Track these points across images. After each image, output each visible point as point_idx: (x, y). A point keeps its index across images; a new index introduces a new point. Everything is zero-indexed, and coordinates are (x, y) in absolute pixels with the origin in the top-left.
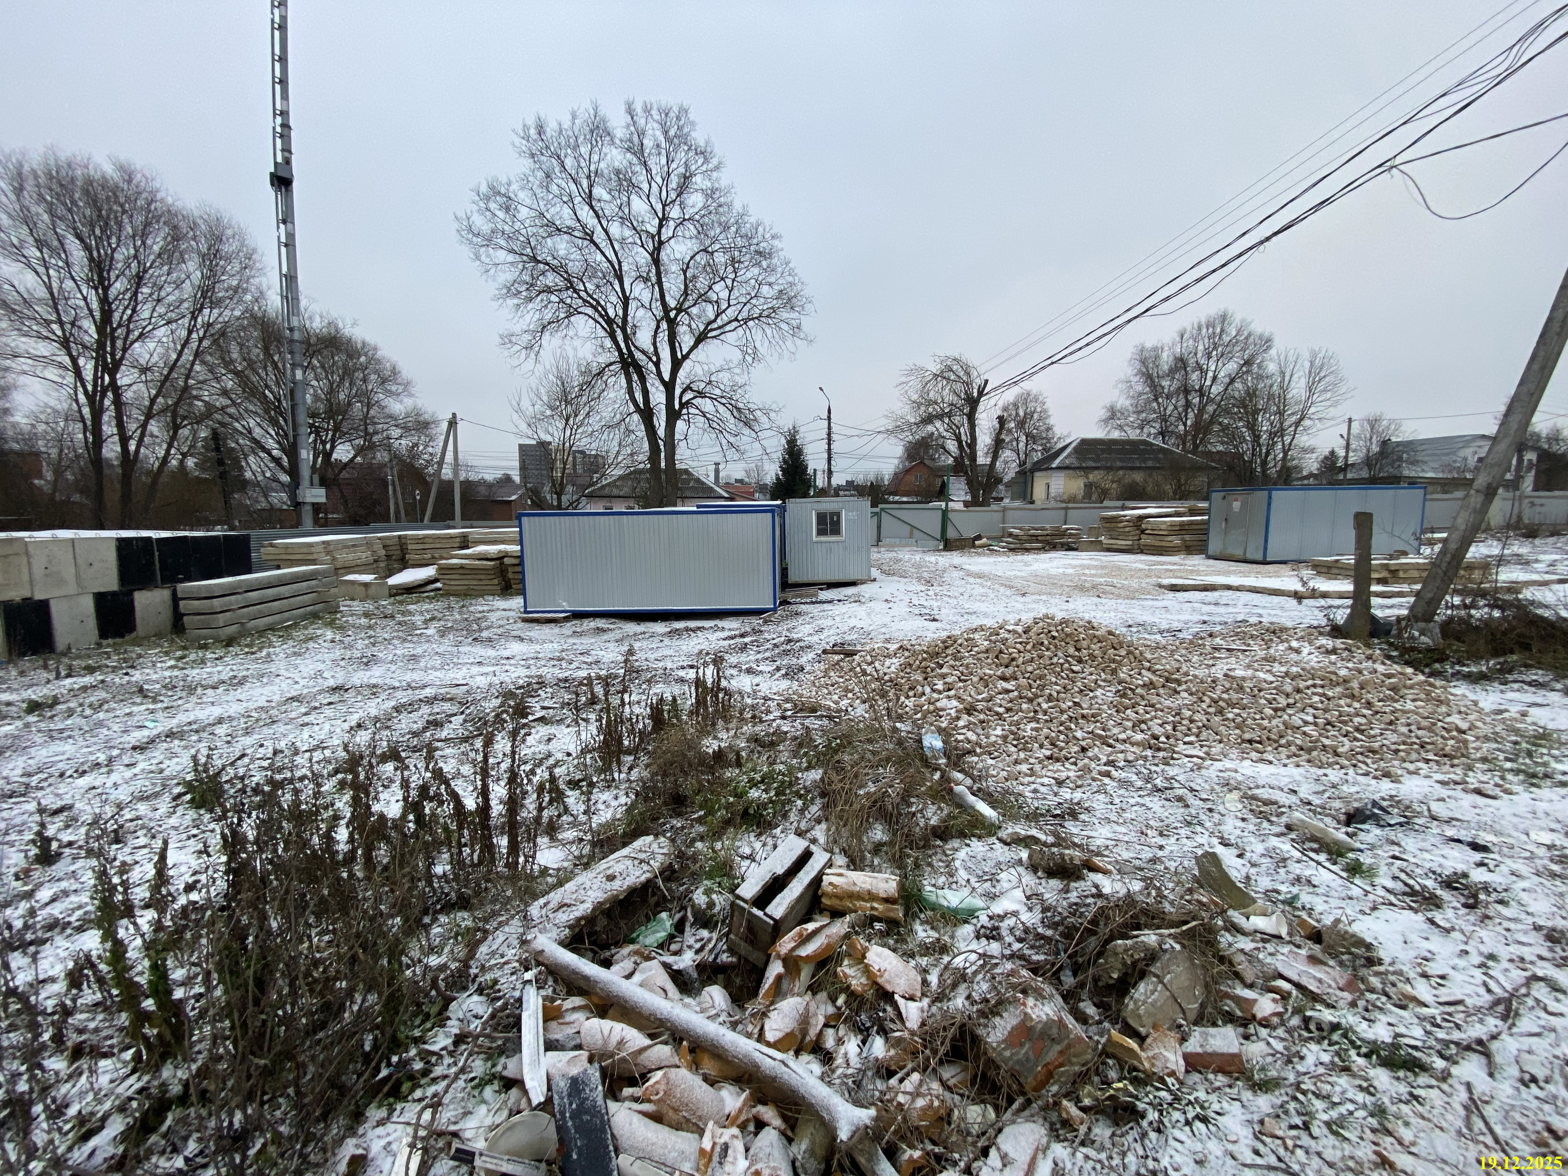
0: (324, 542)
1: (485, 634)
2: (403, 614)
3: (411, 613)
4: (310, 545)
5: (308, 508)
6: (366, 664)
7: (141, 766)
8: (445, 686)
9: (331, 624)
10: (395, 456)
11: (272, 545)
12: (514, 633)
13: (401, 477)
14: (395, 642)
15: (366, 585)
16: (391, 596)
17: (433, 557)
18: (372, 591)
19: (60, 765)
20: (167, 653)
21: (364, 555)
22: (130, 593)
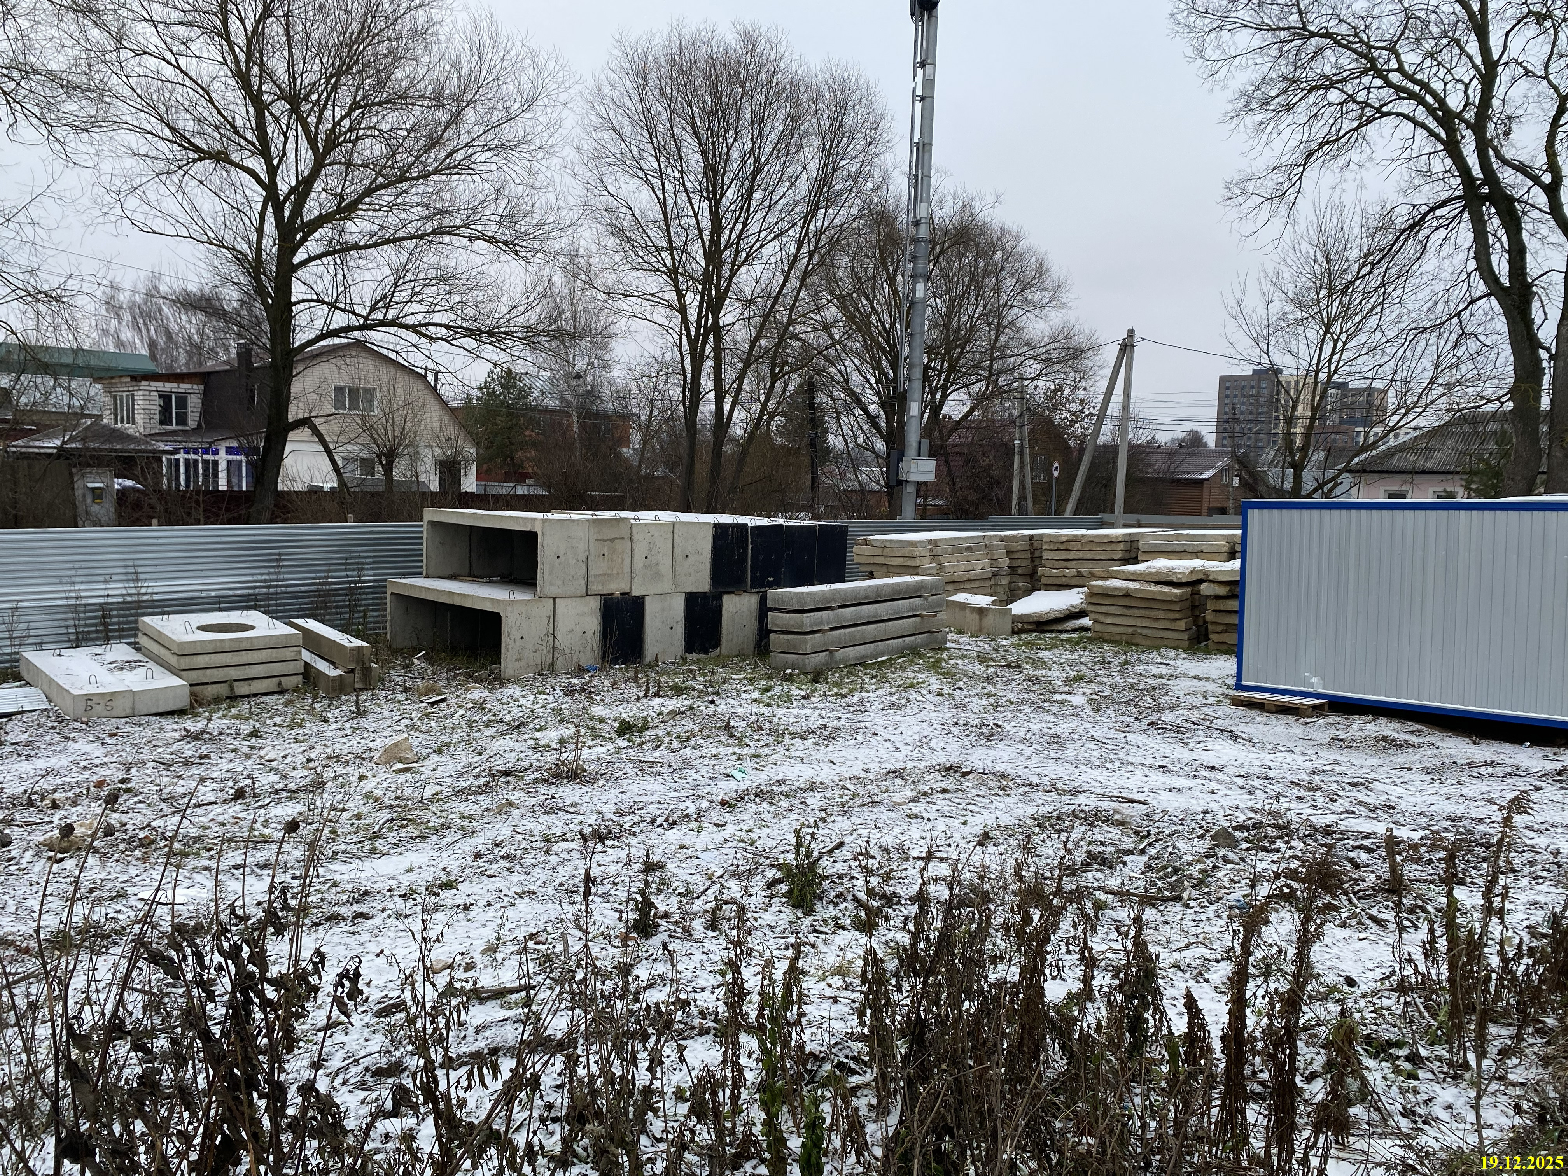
0: (930, 541)
1: (1169, 717)
2: (1034, 663)
3: (1045, 665)
4: (913, 545)
5: (911, 489)
6: (989, 738)
7: (731, 829)
8: (1111, 798)
9: (935, 667)
10: (1028, 408)
11: (867, 543)
12: (1218, 723)
13: (1033, 441)
14: (1025, 708)
15: (981, 611)
16: (1014, 633)
17: (1079, 575)
18: (989, 621)
19: (652, 808)
20: (751, 681)
21: (980, 565)
22: (718, 598)
